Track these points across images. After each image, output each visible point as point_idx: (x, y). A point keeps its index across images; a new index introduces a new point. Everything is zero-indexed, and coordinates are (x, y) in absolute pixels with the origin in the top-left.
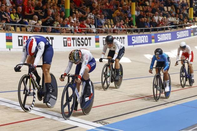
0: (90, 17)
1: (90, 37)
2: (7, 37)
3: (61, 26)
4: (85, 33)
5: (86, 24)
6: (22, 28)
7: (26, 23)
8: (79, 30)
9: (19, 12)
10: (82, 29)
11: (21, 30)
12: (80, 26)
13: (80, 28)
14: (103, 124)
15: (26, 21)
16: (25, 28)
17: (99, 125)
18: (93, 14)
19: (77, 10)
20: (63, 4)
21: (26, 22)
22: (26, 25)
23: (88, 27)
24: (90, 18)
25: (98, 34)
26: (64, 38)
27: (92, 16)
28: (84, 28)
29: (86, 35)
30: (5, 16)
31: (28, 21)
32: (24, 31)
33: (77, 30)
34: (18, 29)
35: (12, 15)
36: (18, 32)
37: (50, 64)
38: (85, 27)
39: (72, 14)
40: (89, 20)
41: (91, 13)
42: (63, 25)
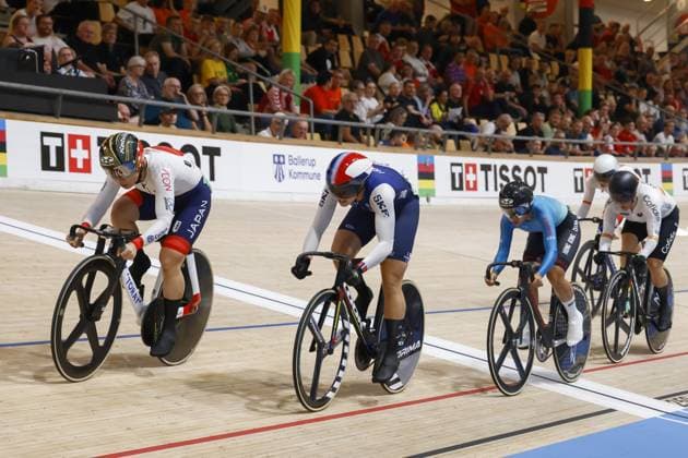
0: (648, 112)
1: (646, 166)
2: (420, 166)
3: (567, 137)
4: (632, 156)
5: (636, 133)
6: (461, 141)
7: (471, 128)
8: (616, 147)
9: (456, 98)
10: (625, 146)
11: (459, 147)
12: (621, 138)
13: (620, 143)
14: (684, 403)
15: (473, 121)
16: (468, 142)
17: (672, 407)
18: (655, 104)
19: (611, 92)
20: (573, 74)
21: (472, 125)
22: (472, 134)
23: (641, 141)
24: (648, 116)
25: (670, 160)
26: (576, 170)
27: (654, 111)
28: (631, 141)
29: (635, 161)
30: (417, 109)
31: (478, 123)
32: (466, 150)
33: (612, 147)
34: (451, 143)
35: (435, 107)
36: (451, 153)
37: (405, 260)
38: (634, 138)
39: (597, 103)
40: (644, 120)
41: (651, 102)
42: (572, 134)
